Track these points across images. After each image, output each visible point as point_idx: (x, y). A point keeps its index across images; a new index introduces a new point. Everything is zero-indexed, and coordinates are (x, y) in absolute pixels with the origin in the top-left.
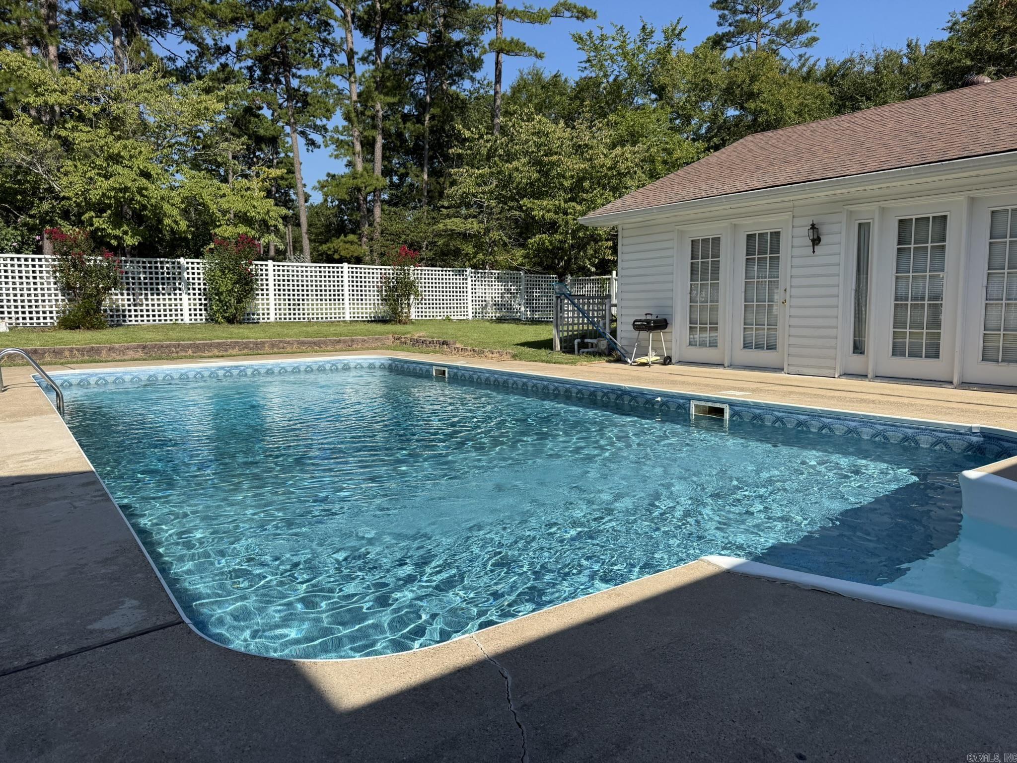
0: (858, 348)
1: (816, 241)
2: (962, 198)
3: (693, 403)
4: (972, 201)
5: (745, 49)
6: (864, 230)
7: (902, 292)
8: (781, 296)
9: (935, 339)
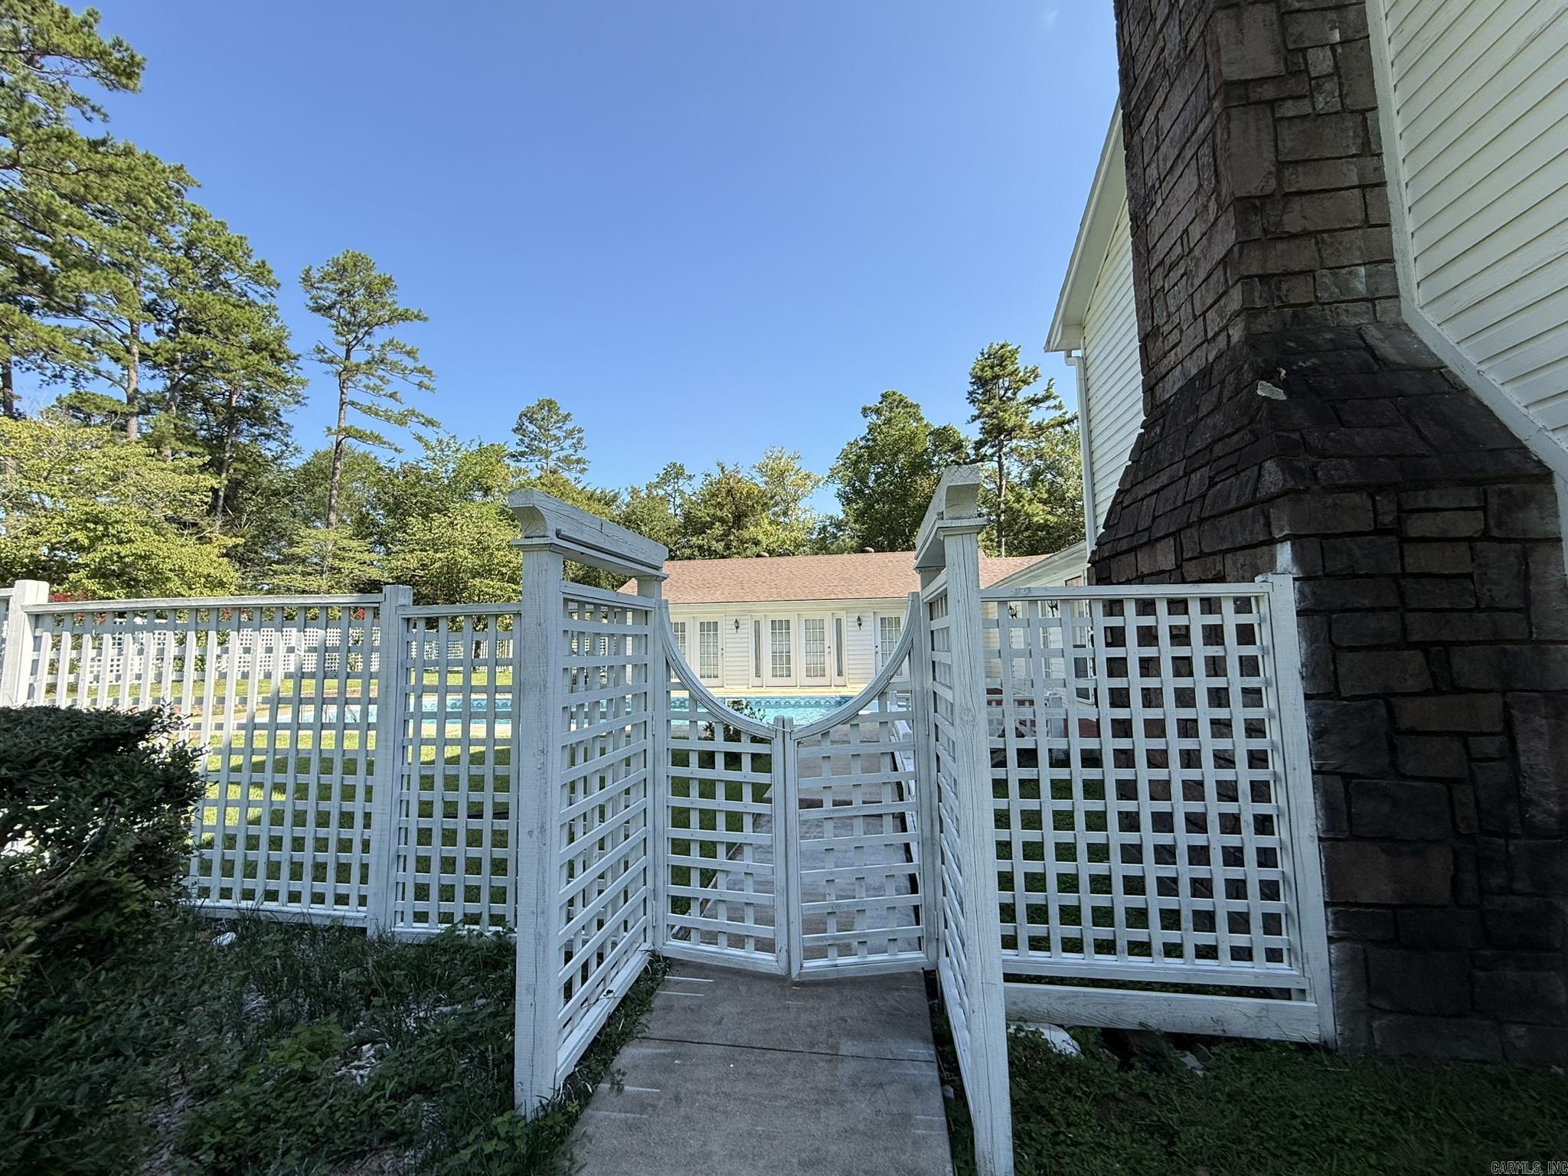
0: (758, 676)
1: (737, 627)
2: (795, 614)
4: (799, 615)
5: (540, 467)
6: (757, 623)
7: (774, 650)
8: (720, 652)
9: (789, 669)
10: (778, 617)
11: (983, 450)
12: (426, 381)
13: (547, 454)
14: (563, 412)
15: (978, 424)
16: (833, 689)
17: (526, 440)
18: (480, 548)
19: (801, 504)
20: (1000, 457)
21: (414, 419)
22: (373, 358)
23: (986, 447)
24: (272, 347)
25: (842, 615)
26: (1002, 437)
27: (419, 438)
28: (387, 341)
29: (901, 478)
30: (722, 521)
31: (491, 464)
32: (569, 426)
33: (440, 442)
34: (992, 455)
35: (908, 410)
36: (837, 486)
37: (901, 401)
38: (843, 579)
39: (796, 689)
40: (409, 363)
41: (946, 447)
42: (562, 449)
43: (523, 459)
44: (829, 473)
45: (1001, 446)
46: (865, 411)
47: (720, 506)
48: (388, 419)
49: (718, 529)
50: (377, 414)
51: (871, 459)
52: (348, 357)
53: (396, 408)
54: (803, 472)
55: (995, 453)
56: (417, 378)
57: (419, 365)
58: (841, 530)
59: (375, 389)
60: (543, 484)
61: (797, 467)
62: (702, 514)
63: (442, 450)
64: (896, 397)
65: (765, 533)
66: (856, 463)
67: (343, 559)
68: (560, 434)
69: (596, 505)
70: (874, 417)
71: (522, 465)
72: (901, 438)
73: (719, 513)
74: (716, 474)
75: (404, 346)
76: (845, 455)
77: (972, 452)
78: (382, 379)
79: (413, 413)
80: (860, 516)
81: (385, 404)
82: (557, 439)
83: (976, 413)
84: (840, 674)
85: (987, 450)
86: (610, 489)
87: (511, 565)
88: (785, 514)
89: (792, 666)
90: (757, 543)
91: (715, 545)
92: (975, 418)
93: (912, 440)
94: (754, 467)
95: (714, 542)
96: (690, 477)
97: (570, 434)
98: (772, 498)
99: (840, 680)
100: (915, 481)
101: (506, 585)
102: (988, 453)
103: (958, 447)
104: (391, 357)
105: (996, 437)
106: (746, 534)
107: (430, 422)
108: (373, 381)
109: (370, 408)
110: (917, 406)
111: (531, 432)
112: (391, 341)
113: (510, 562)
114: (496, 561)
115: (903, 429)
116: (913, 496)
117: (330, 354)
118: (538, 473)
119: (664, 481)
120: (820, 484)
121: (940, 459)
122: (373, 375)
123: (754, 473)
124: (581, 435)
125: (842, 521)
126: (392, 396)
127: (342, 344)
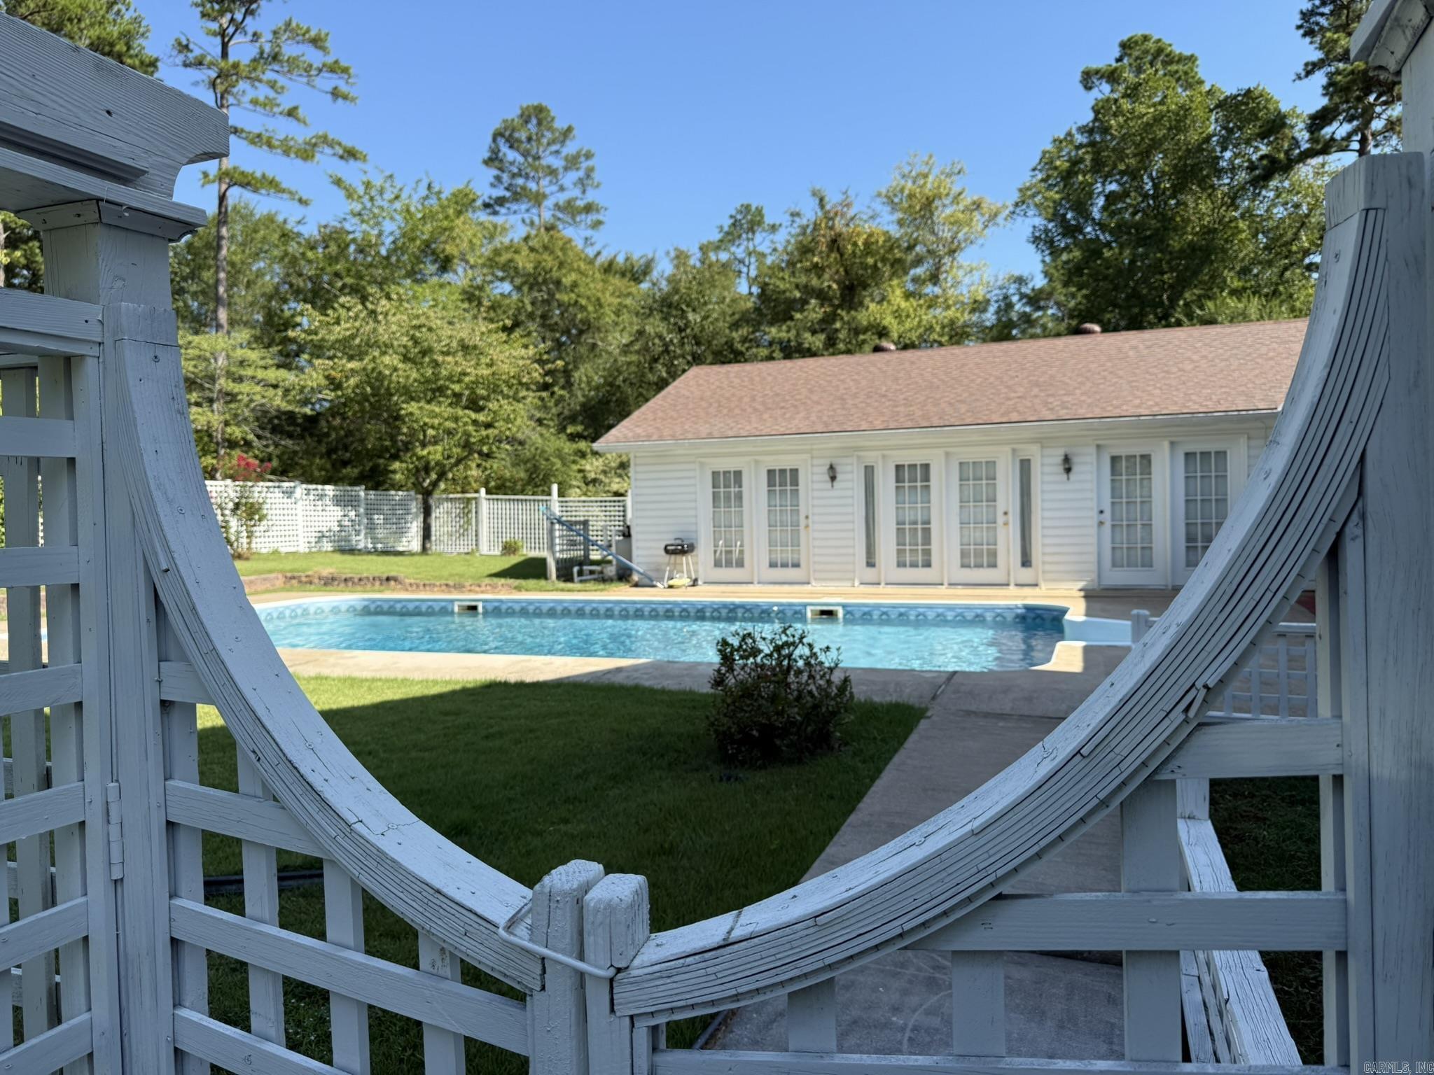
0: (871, 564)
1: (833, 478)
2: (941, 452)
3: (809, 609)
4: (947, 454)
5: (528, 221)
6: (869, 472)
7: (901, 518)
8: (803, 522)
9: (927, 553)
10: (907, 458)
11: (1327, 131)
12: (344, 88)
13: (538, 199)
14: (560, 124)
15: (1320, 78)
16: (1012, 590)
17: (505, 177)
18: (418, 353)
19: (962, 258)
20: (1363, 142)
21: (328, 150)
22: (262, 53)
23: (1335, 124)
24: (117, 48)
25: (1033, 452)
26: (1372, 98)
27: (338, 182)
28: (281, 24)
29: (1154, 197)
30: (822, 296)
31: (447, 217)
32: (570, 148)
33: (368, 185)
34: (1348, 138)
35: (1174, 67)
36: (1035, 221)
37: (1160, 51)
38: (1037, 384)
39: (943, 590)
40: (314, 57)
41: (1250, 130)
42: (562, 189)
43: (503, 210)
44: (1016, 196)
45: (1367, 116)
46: (1088, 79)
47: (818, 269)
48: (286, 153)
49: (815, 311)
50: (270, 145)
51: (1098, 166)
52: (225, 54)
53: (300, 134)
54: (967, 200)
55: (1354, 132)
56: (327, 82)
57: (330, 60)
58: (1039, 308)
59: (268, 104)
60: (532, 249)
61: (956, 189)
62: (786, 285)
63: (372, 199)
64: (1150, 45)
65: (897, 314)
66: (1068, 176)
67: (240, 379)
68: (557, 163)
69: (616, 281)
70: (1106, 88)
71: (499, 220)
72: (1158, 119)
73: (815, 282)
74: (810, 213)
75: (308, 31)
76: (1047, 161)
77: (1303, 136)
78: (272, 85)
79: (325, 139)
80: (1073, 274)
81: (282, 128)
82: (552, 172)
83: (1317, 55)
84: (1026, 562)
85: (1339, 129)
86: (639, 254)
87: (467, 379)
88: (934, 278)
89: (934, 547)
90: (883, 333)
91: (809, 339)
92: (1311, 68)
93: (1179, 121)
94: (879, 195)
95: (807, 335)
96: (774, 228)
97: (572, 162)
98: (910, 248)
99: (1026, 575)
100: (1186, 204)
101: (460, 412)
102: (1338, 136)
103: (1275, 125)
104: (289, 50)
105: (1359, 99)
106: (863, 317)
107: (350, 154)
108: (263, 92)
109: (259, 136)
110: (1192, 59)
111: (512, 163)
112: (288, 24)
113: (465, 374)
114: (444, 373)
115: (1162, 103)
116: (1179, 230)
117: (197, 52)
118: (522, 231)
119: (732, 234)
120: (1000, 219)
121: (1236, 156)
122: (260, 81)
123: (878, 206)
124: (590, 163)
125: (1041, 291)
126: (291, 113)
127: (215, 34)
